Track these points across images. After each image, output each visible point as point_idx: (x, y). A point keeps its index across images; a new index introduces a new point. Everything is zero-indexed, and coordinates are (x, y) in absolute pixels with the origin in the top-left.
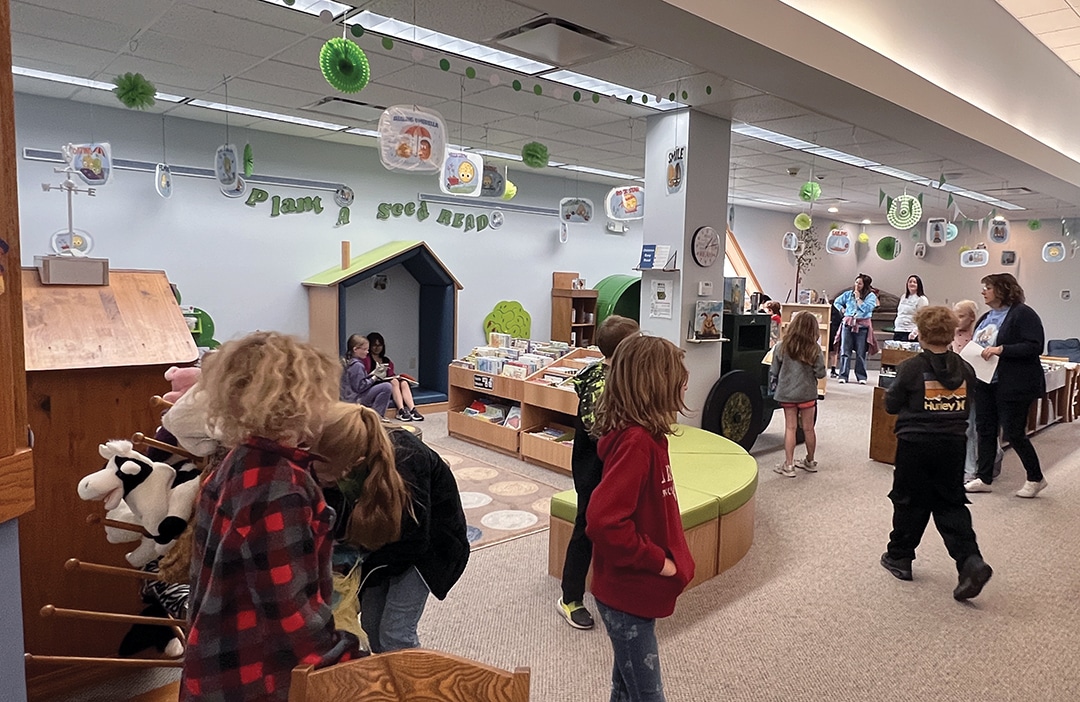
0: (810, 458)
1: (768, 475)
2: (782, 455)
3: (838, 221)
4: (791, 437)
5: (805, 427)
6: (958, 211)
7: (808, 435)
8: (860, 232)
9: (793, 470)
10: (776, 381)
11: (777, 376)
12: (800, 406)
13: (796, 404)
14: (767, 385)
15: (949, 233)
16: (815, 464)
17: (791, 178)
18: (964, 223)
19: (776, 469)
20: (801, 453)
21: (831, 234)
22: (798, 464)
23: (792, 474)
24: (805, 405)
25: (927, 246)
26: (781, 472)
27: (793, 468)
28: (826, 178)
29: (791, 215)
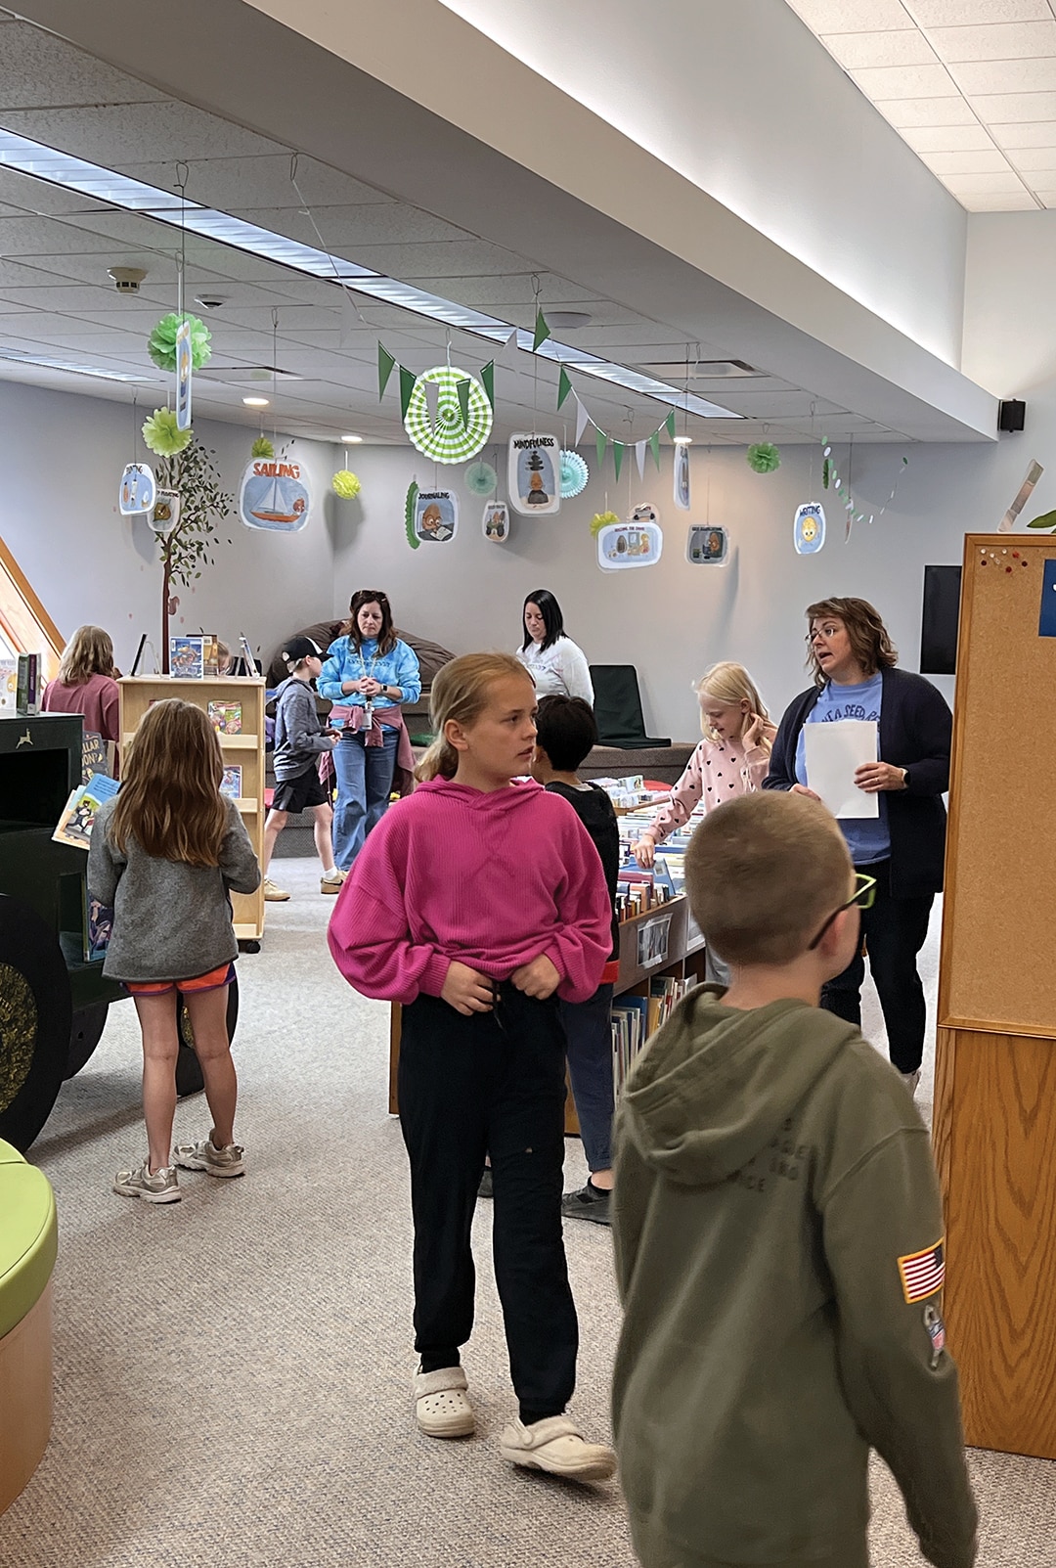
0: (220, 1137)
1: (98, 1207)
2: (135, 1139)
3: (269, 433)
4: (160, 1080)
5: (202, 1045)
6: (583, 418)
7: (212, 1069)
8: (336, 466)
9: (173, 1179)
10: (108, 915)
11: (110, 903)
12: (185, 986)
13: (175, 983)
14: (80, 929)
15: (564, 479)
16: (237, 1152)
17: (125, 298)
18: (600, 450)
19: (121, 1184)
20: (194, 1123)
21: (251, 469)
22: (186, 1158)
23: (169, 1194)
24: (201, 983)
25: (512, 511)
26: (137, 1192)
27: (173, 1176)
28: (227, 303)
29: (134, 409)
